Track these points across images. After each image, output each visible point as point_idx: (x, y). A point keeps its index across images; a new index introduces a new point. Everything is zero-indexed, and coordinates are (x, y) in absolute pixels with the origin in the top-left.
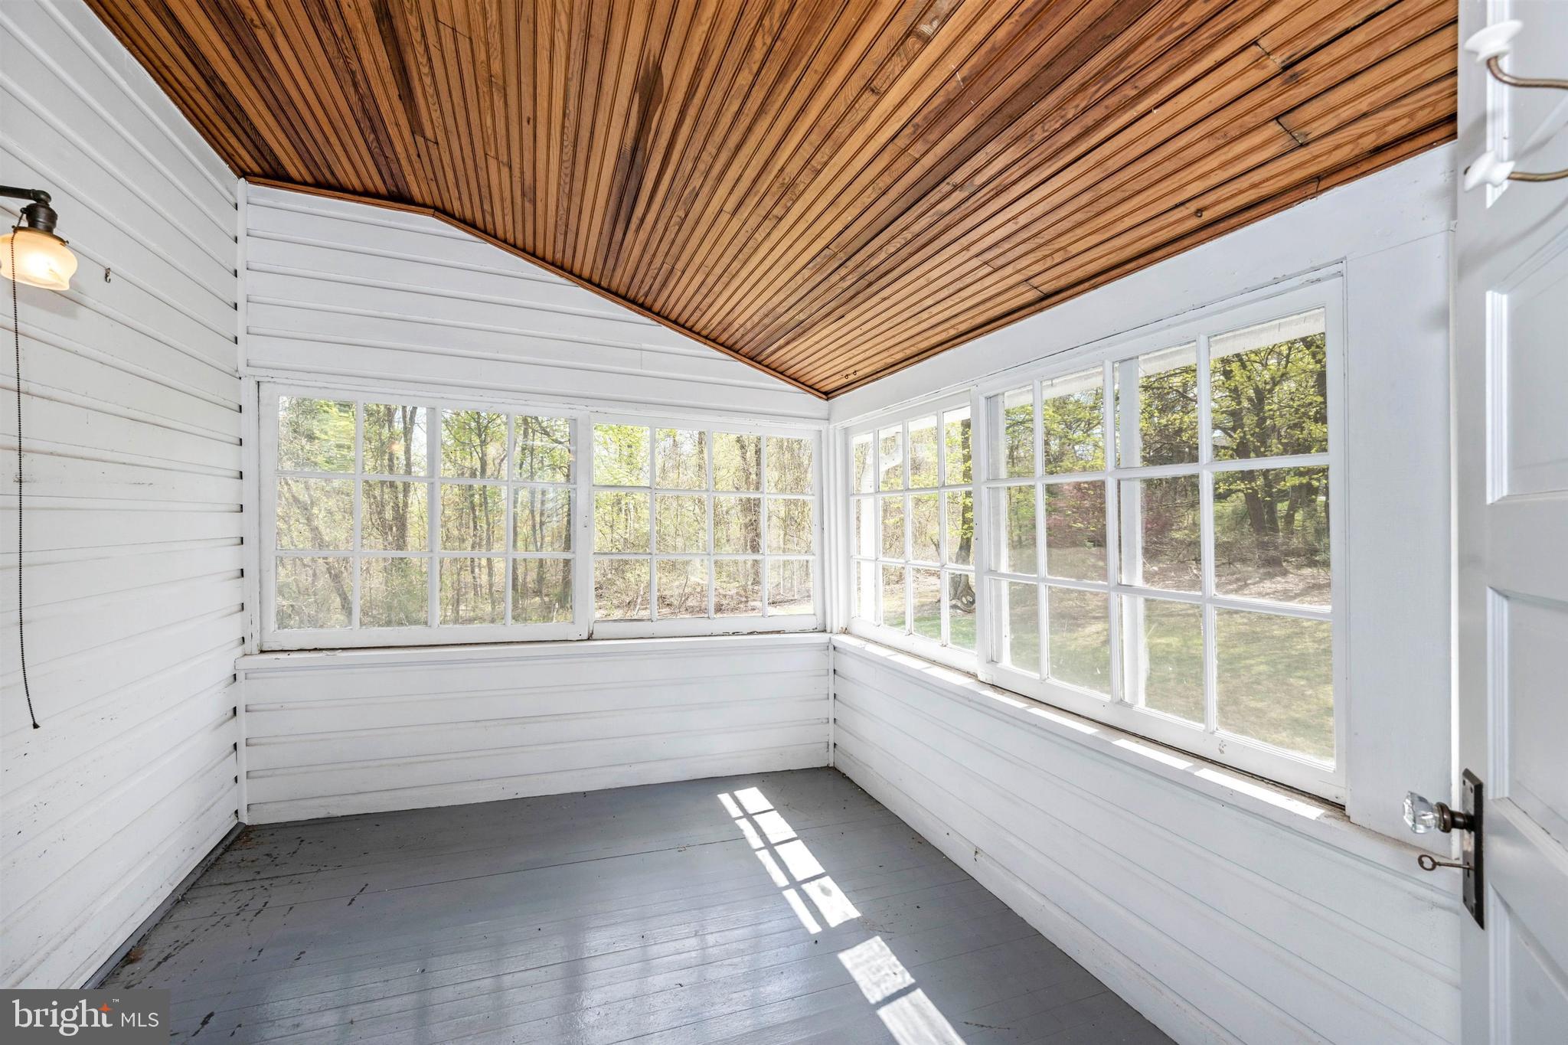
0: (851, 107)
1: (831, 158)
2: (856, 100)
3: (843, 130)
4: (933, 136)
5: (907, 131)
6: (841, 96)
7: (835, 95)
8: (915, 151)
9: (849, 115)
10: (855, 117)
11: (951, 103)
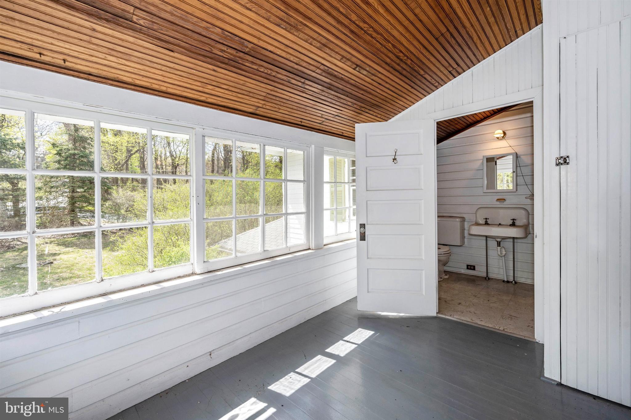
0: (337, 53)
1: (314, 46)
2: (339, 54)
3: (328, 51)
4: (324, 74)
5: (326, 68)
6: (341, 50)
7: (342, 48)
8: (318, 71)
9: (334, 52)
10: (333, 54)
11: (335, 76)
